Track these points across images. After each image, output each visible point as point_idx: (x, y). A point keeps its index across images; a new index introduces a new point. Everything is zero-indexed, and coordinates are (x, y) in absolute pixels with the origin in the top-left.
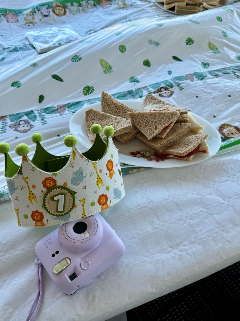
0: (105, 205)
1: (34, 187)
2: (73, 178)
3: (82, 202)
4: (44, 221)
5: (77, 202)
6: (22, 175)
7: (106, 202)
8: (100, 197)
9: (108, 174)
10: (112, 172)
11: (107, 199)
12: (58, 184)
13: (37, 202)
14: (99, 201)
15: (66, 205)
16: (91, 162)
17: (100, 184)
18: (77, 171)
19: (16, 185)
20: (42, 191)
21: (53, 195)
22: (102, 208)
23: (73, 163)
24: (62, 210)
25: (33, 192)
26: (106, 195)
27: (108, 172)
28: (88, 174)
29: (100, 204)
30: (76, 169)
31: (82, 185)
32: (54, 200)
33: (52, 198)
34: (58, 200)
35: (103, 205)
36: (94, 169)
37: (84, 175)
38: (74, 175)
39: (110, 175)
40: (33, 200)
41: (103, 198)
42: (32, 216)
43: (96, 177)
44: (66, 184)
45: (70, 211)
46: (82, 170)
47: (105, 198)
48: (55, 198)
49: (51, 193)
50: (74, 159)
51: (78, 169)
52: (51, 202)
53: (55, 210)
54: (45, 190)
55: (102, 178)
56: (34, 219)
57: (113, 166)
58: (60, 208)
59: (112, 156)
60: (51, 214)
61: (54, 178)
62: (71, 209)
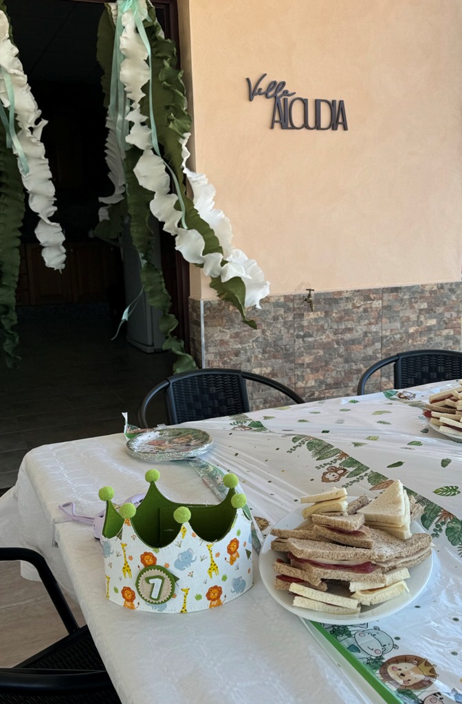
0: (216, 601)
1: (131, 558)
2: (178, 559)
3: (184, 593)
4: (135, 602)
5: (178, 591)
6: (121, 539)
7: (218, 597)
8: (211, 590)
9: (228, 560)
10: (234, 555)
11: (220, 592)
12: (158, 563)
13: (131, 577)
14: (208, 595)
15: (163, 592)
16: (205, 543)
17: (213, 573)
18: (185, 552)
19: (112, 549)
20: (139, 567)
21: (148, 576)
22: (211, 604)
23: (181, 541)
24: (156, 597)
25: (129, 564)
26: (221, 588)
27: (228, 556)
28: (199, 559)
29: (209, 599)
30: (183, 549)
31: (188, 570)
32: (148, 583)
33: (147, 580)
34: (154, 584)
35: (214, 600)
36: (209, 552)
37: (193, 559)
38: (180, 556)
39: (231, 559)
40: (127, 574)
41: (215, 591)
42: (123, 592)
43: (210, 562)
44: (167, 565)
45: (165, 601)
46: (191, 552)
47: (218, 592)
48: (151, 581)
49: (148, 574)
50: (183, 538)
51: (186, 550)
52: (145, 583)
53: (149, 595)
54: (142, 566)
55: (217, 565)
56: (124, 597)
57: (238, 547)
58: (155, 595)
59: (239, 533)
60: (143, 598)
61: (155, 554)
62: (168, 599)
